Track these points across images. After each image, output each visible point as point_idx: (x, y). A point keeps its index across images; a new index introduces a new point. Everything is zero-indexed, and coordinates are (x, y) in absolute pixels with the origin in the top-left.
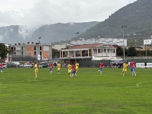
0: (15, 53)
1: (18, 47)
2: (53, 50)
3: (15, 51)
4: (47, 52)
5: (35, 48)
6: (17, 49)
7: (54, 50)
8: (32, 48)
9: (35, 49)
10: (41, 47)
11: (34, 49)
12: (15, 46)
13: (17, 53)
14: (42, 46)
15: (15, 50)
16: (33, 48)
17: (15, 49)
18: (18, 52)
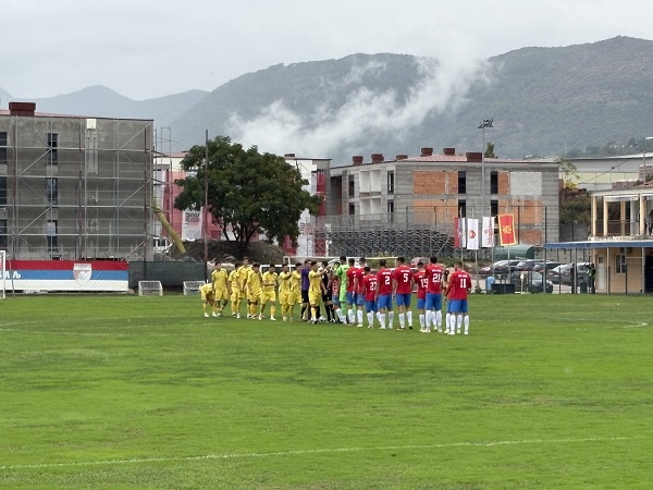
0: (352, 207)
1: (367, 173)
2: (566, 193)
3: (352, 200)
4: (529, 204)
5: (462, 181)
6: (362, 185)
7: (573, 194)
8: (447, 182)
9: (462, 189)
10: (494, 177)
11: (456, 185)
12: (352, 171)
13: (361, 210)
14: (500, 172)
15: (352, 193)
16: (450, 183)
17: (352, 184)
18: (367, 202)
